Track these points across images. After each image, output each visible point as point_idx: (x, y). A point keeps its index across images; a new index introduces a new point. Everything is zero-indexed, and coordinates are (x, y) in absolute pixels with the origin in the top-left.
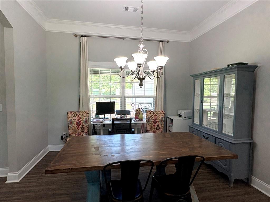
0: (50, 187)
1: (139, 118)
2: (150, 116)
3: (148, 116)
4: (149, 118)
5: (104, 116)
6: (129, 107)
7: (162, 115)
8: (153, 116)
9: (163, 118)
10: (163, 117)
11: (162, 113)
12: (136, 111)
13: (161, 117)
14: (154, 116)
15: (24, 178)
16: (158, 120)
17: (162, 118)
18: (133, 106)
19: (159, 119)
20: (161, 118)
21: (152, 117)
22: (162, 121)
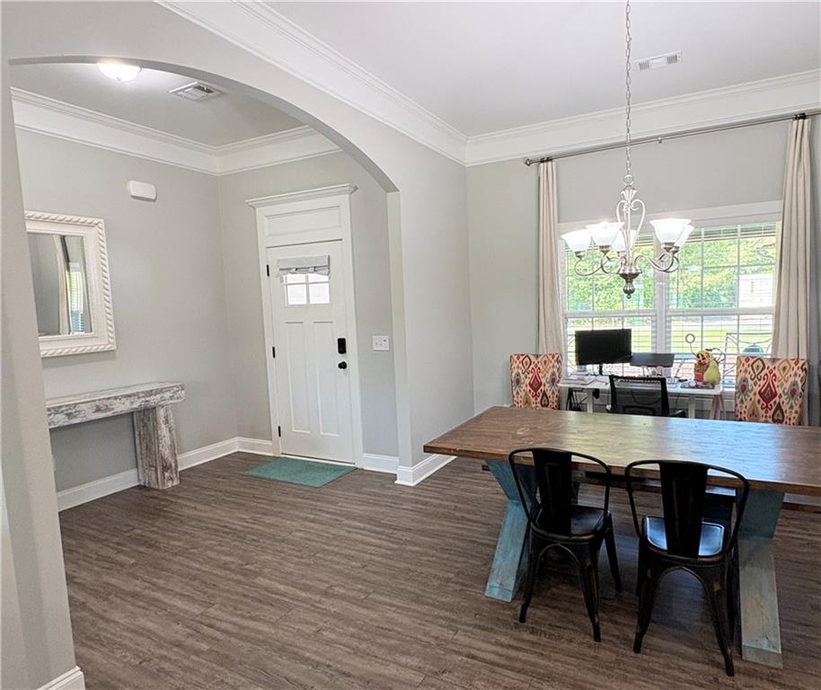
0: (459, 505)
1: (705, 379)
2: (748, 376)
3: (742, 375)
4: (745, 380)
5: (601, 368)
6: (680, 345)
7: (796, 374)
8: (763, 374)
9: (800, 384)
10: (798, 379)
11: (796, 368)
12: (698, 357)
13: (792, 379)
14: (766, 374)
15: (422, 481)
16: (779, 391)
17: (795, 384)
18: (690, 343)
19: (782, 388)
20: (789, 383)
21: (756, 378)
22: (793, 393)
